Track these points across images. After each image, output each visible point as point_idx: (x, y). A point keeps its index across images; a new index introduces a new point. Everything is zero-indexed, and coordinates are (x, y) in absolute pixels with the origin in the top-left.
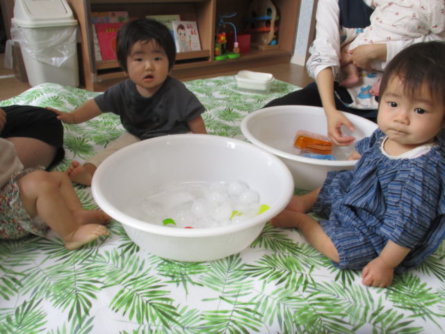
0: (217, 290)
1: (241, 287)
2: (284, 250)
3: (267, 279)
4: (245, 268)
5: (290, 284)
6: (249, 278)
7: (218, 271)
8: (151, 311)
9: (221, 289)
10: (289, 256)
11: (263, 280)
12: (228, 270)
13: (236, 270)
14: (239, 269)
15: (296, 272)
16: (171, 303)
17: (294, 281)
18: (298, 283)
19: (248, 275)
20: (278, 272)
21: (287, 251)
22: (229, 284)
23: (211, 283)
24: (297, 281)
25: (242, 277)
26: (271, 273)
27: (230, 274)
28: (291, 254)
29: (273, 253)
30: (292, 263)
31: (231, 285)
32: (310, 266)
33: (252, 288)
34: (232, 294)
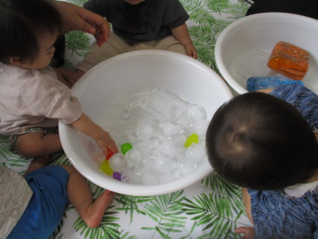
0: (155, 219)
1: (175, 221)
2: (221, 189)
3: (198, 220)
4: (184, 201)
5: (216, 230)
6: (184, 215)
7: (161, 201)
8: (101, 233)
9: (159, 219)
10: (223, 198)
11: (194, 221)
12: (170, 201)
13: (176, 202)
14: (178, 203)
15: (224, 218)
16: (117, 228)
17: (220, 227)
18: (222, 231)
19: (184, 210)
20: (209, 216)
21: (224, 190)
22: (167, 215)
23: (153, 212)
24: (221, 229)
25: (178, 211)
26: (203, 215)
27: (170, 205)
28: (226, 196)
29: (211, 192)
30: (223, 206)
31: (168, 217)
32: (239, 211)
33: (183, 226)
34: (166, 227)
